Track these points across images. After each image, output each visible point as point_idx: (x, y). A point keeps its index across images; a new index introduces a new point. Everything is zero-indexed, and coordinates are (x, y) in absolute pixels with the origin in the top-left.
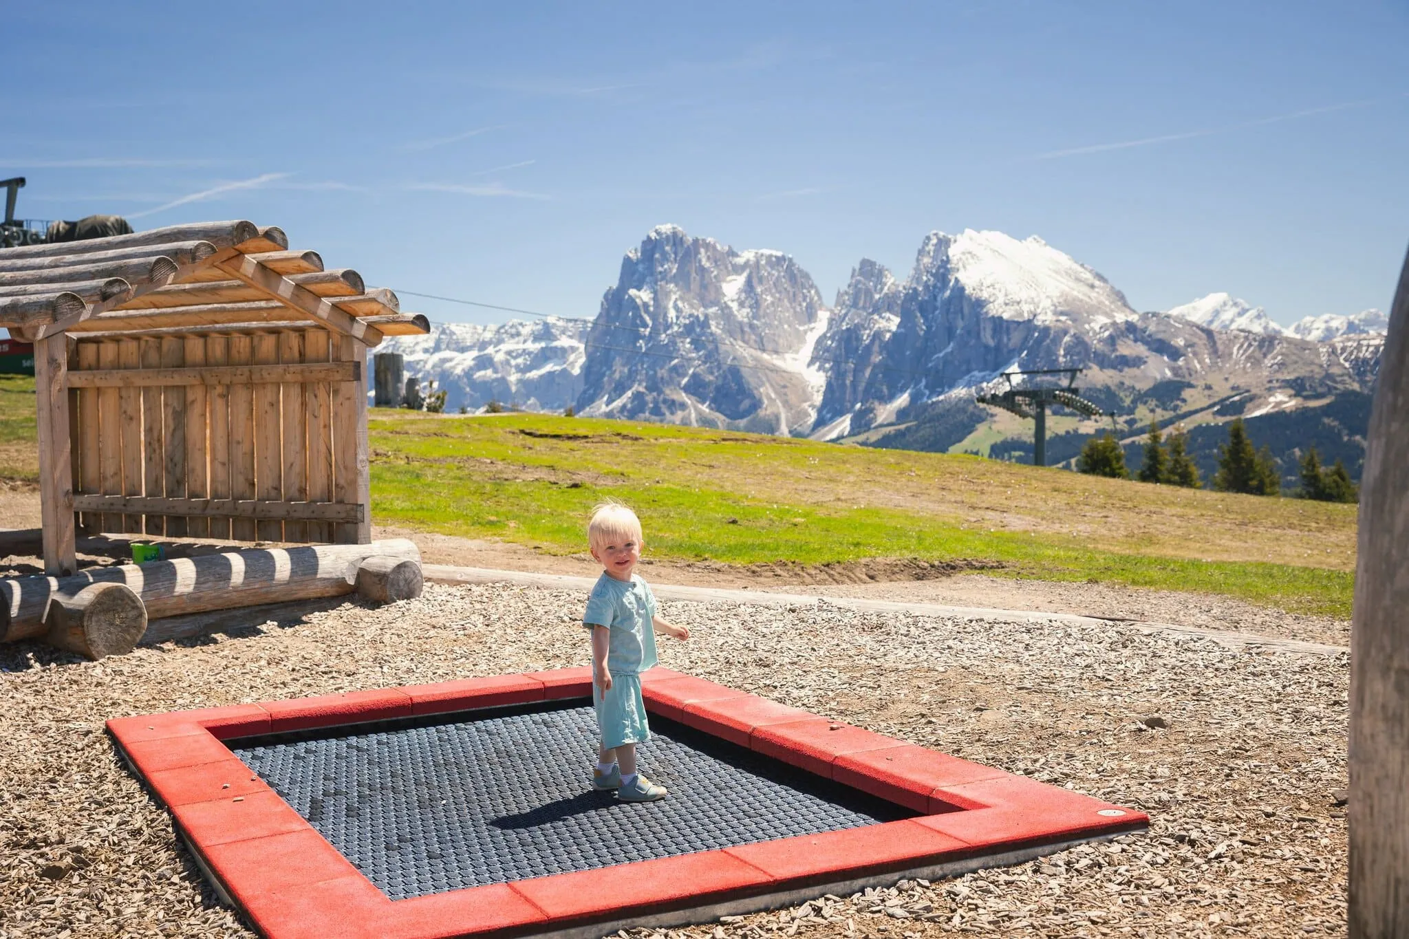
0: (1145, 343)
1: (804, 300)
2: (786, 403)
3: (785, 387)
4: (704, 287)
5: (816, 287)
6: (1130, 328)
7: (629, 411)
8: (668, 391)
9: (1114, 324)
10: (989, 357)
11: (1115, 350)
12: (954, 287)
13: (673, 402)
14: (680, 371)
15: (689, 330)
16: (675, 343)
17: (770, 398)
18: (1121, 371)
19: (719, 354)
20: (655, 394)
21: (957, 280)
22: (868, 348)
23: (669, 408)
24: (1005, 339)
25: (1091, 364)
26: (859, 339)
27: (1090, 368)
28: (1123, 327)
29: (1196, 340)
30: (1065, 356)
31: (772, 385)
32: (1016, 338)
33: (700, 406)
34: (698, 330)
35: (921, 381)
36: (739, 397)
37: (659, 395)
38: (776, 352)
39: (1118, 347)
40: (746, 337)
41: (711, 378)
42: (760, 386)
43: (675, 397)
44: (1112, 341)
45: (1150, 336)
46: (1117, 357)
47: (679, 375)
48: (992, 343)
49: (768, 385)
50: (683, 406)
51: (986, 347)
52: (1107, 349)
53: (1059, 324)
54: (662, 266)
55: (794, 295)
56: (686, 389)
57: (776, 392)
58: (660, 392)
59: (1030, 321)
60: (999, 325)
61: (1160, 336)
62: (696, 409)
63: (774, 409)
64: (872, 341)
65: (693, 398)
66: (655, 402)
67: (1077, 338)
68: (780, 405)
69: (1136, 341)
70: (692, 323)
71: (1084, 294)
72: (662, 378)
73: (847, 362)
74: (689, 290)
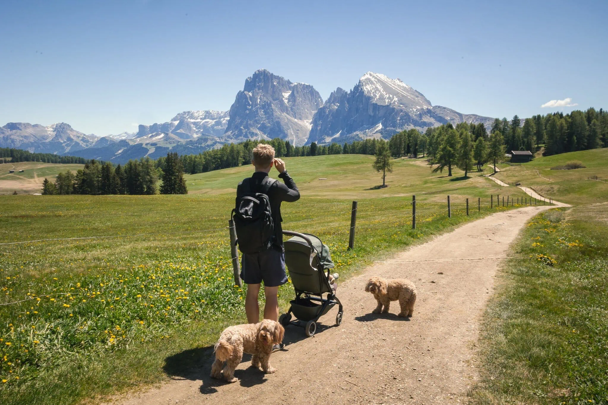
0: (434, 118)
1: (316, 102)
2: (297, 136)
3: (298, 130)
4: (274, 92)
5: (321, 98)
6: (429, 111)
7: (236, 135)
8: (251, 129)
9: (422, 109)
10: (371, 120)
11: (421, 119)
12: (360, 92)
13: (253, 133)
14: (258, 122)
15: (263, 107)
16: (257, 111)
17: (291, 134)
18: (423, 128)
19: (273, 116)
20: (247, 130)
21: (362, 89)
22: (328, 116)
23: (251, 135)
24: (377, 113)
25: (410, 124)
26: (325, 112)
27: (410, 126)
28: (426, 111)
29: (454, 117)
30: (400, 120)
31: (293, 130)
32: (381, 113)
33: (263, 135)
34: (267, 107)
35: (344, 129)
36: (279, 133)
37: (248, 130)
38: (301, 119)
39: (423, 118)
40: (288, 112)
41: (269, 125)
42: (288, 130)
43: (254, 131)
44: (420, 116)
45: (436, 115)
46: (422, 122)
47: (257, 123)
48: (372, 114)
49: (291, 129)
50: (256, 135)
51: (370, 116)
52: (418, 119)
53: (399, 107)
54: (259, 84)
55: (312, 100)
56: (259, 129)
57: (294, 132)
58: (249, 129)
59: (388, 106)
60: (376, 107)
61: (441, 115)
62: (261, 136)
63: (292, 138)
64: (329, 113)
65: (261, 132)
66: (246, 133)
67: (406, 113)
68: (295, 137)
69: (430, 117)
70: (265, 104)
71: (412, 98)
72: (250, 124)
73: (319, 121)
74: (267, 93)
